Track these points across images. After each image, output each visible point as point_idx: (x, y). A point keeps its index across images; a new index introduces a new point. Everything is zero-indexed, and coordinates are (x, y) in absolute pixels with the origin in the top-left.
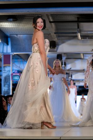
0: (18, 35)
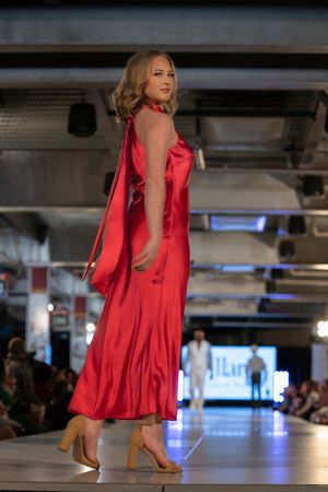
0: (5, 152)
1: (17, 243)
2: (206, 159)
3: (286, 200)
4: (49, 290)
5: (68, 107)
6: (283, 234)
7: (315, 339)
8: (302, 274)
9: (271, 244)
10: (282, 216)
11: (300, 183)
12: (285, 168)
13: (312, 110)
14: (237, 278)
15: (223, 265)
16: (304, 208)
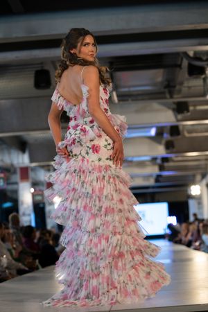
1: (10, 153)
2: (118, 96)
3: (167, 117)
4: (30, 180)
5: (34, 72)
6: (167, 136)
7: (190, 197)
8: (180, 159)
9: (160, 143)
10: (165, 127)
11: (175, 106)
12: (165, 98)
13: (179, 63)
14: (141, 164)
15: (133, 157)
16: (178, 121)
